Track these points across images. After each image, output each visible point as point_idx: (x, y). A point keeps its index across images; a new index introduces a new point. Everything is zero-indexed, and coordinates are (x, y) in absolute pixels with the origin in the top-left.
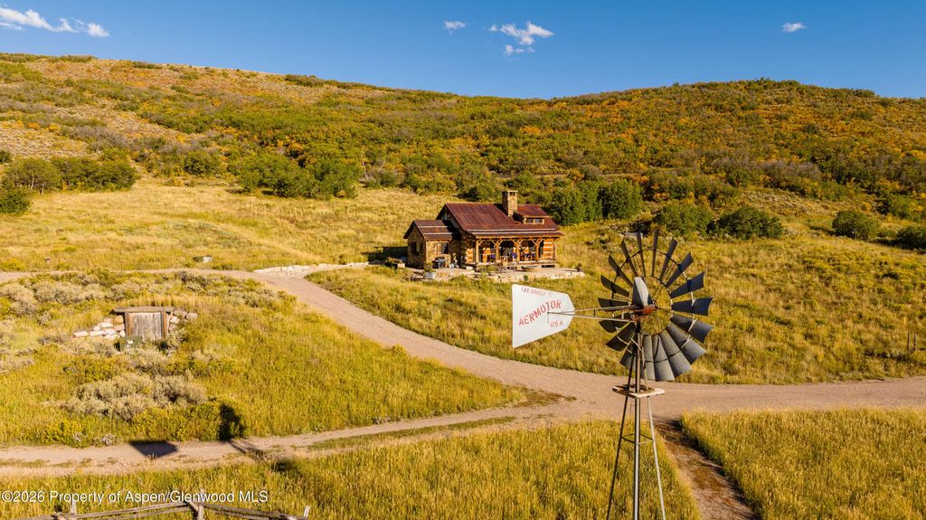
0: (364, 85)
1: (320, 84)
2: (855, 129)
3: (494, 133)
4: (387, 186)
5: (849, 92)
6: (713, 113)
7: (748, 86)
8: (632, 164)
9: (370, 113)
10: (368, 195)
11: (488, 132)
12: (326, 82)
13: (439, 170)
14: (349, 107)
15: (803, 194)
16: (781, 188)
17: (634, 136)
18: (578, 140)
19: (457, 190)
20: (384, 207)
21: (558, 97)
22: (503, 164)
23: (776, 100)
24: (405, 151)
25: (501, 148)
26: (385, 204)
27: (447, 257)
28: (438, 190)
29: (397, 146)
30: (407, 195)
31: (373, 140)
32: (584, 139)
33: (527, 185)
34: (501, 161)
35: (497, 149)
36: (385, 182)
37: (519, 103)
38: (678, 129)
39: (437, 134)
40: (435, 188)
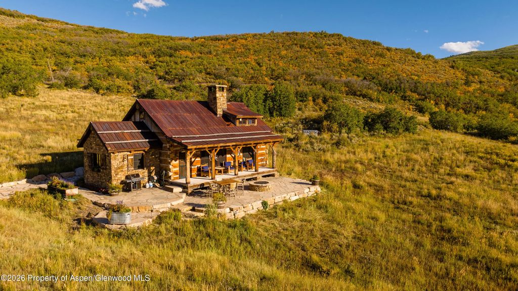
0: (59, 21)
1: (23, 17)
2: (380, 63)
3: (158, 53)
4: (71, 88)
5: (369, 42)
6: (298, 49)
7: (315, 35)
8: (260, 78)
9: (62, 37)
10: (50, 94)
11: (154, 53)
12: (27, 16)
13: (118, 77)
14: (44, 32)
15: (371, 100)
16: (357, 96)
17: (255, 60)
18: (219, 61)
19: (134, 92)
20: (65, 106)
21: (197, 36)
22: (168, 75)
23: (333, 44)
24: (89, 63)
25: (165, 64)
26: (66, 103)
27: (143, 173)
28: (118, 92)
29: (82, 59)
30: (88, 95)
31: (62, 54)
32: (224, 60)
33: (191, 90)
34: (166, 73)
35: (163, 64)
36: (69, 84)
37: (172, 39)
38: (282, 58)
39: (114, 53)
40: (115, 90)
